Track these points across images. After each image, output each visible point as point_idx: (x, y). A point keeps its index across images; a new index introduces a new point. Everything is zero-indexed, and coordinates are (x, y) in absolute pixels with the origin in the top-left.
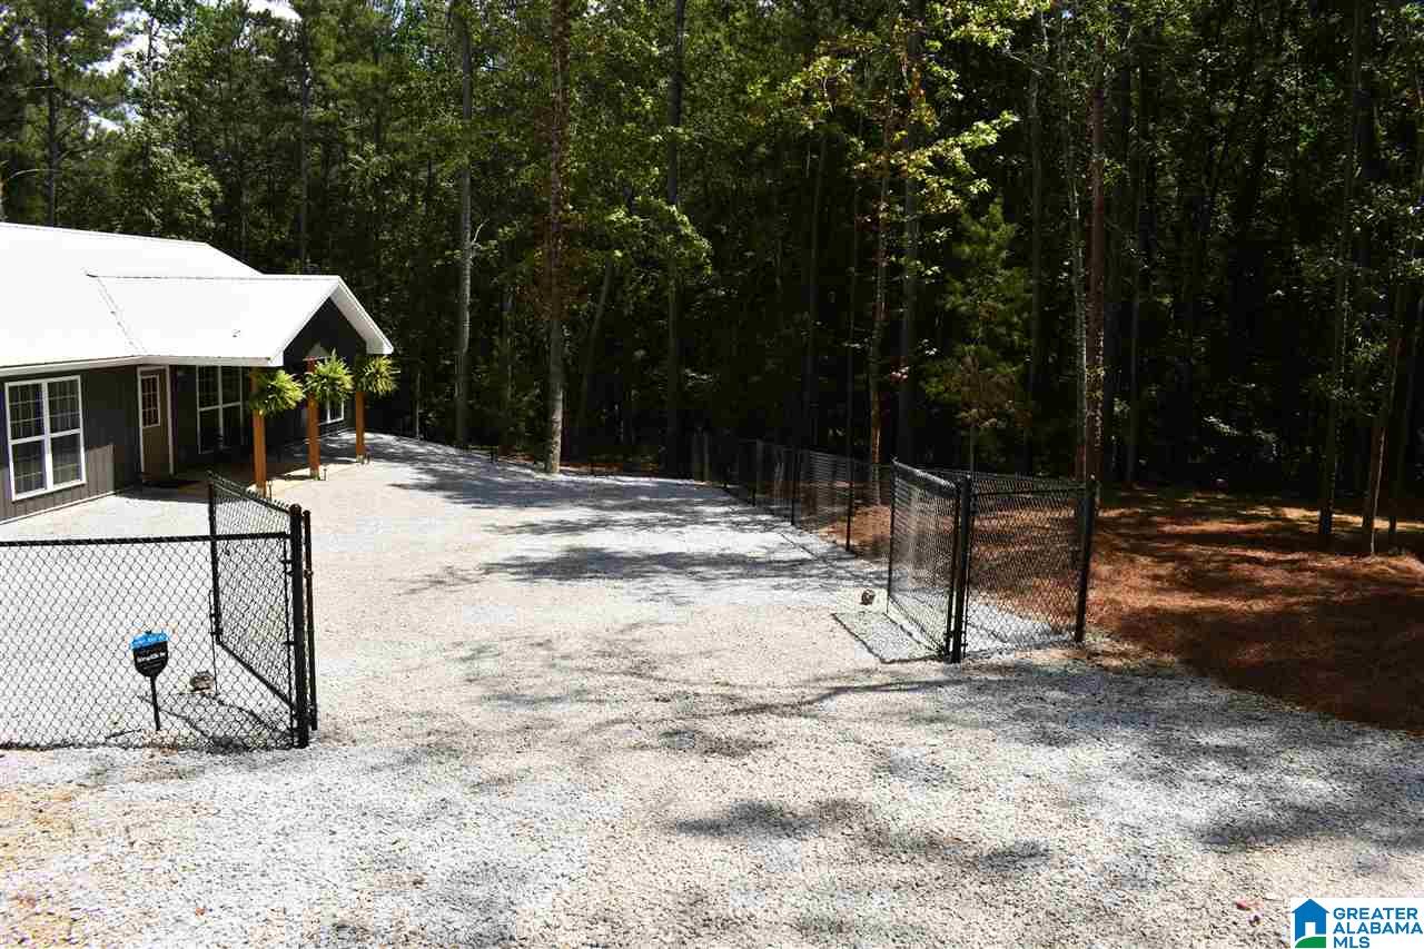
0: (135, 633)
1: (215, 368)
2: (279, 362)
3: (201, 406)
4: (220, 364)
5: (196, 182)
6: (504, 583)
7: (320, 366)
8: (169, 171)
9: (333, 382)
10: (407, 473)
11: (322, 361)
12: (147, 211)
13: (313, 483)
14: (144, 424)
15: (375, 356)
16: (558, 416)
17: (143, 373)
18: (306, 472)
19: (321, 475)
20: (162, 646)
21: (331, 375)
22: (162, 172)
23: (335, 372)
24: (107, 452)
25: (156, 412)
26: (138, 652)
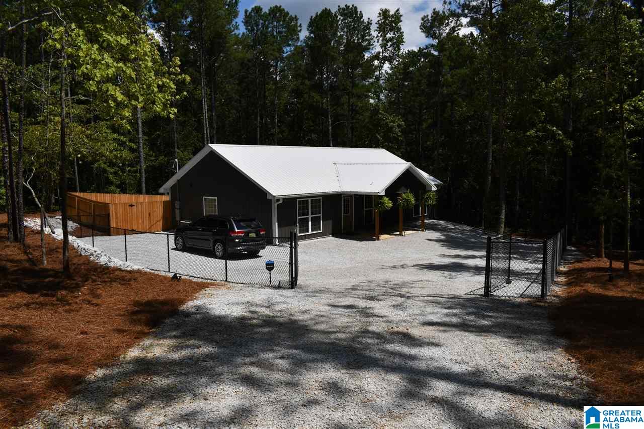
0: (273, 259)
1: (363, 195)
2: (383, 193)
3: (366, 208)
4: (364, 194)
5: (396, 123)
6: (413, 270)
7: (404, 195)
8: (386, 119)
9: (407, 201)
10: (436, 235)
11: (404, 193)
12: (377, 135)
13: (400, 237)
14: (344, 213)
15: (428, 191)
16: (503, 216)
17: (344, 197)
18: (398, 233)
19: (403, 234)
20: (273, 264)
21: (407, 198)
22: (384, 120)
23: (409, 197)
24: (330, 222)
25: (349, 210)
26: (267, 265)
